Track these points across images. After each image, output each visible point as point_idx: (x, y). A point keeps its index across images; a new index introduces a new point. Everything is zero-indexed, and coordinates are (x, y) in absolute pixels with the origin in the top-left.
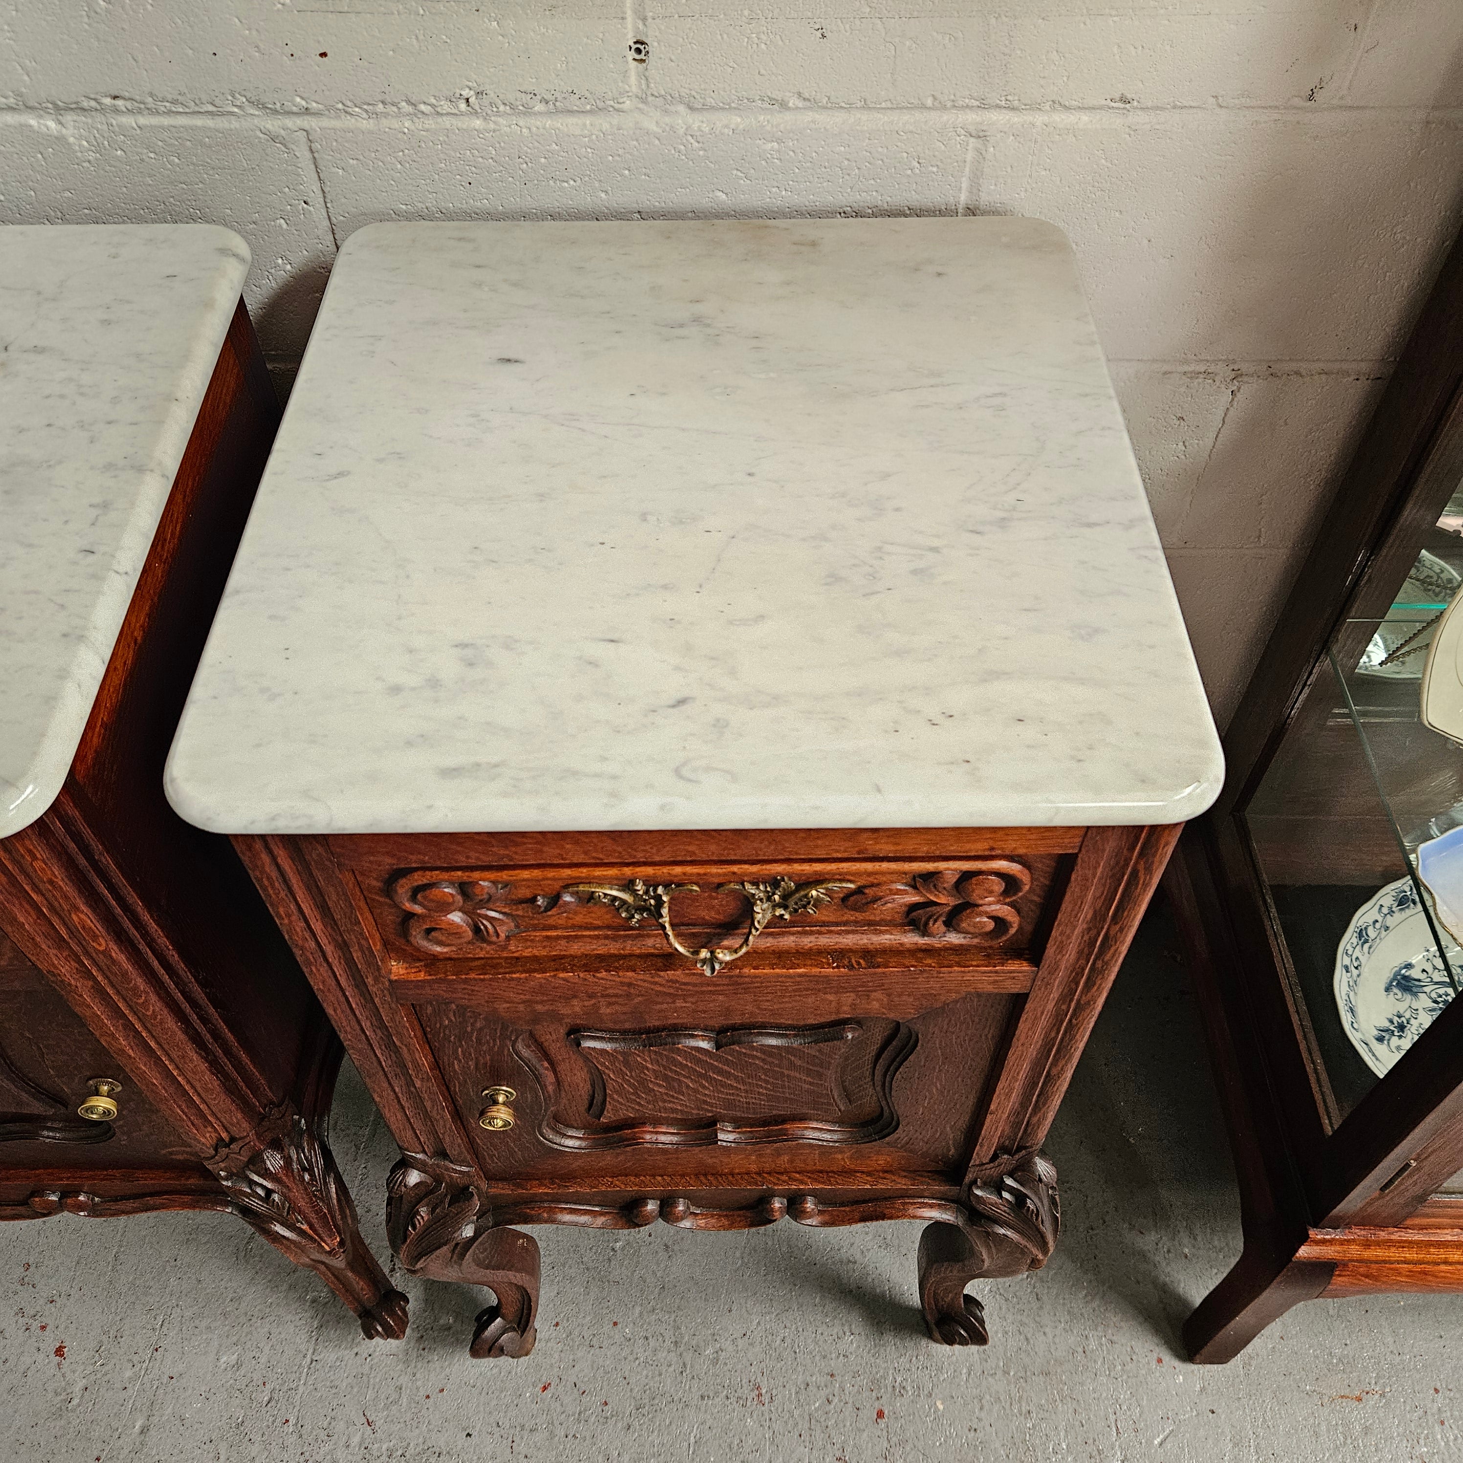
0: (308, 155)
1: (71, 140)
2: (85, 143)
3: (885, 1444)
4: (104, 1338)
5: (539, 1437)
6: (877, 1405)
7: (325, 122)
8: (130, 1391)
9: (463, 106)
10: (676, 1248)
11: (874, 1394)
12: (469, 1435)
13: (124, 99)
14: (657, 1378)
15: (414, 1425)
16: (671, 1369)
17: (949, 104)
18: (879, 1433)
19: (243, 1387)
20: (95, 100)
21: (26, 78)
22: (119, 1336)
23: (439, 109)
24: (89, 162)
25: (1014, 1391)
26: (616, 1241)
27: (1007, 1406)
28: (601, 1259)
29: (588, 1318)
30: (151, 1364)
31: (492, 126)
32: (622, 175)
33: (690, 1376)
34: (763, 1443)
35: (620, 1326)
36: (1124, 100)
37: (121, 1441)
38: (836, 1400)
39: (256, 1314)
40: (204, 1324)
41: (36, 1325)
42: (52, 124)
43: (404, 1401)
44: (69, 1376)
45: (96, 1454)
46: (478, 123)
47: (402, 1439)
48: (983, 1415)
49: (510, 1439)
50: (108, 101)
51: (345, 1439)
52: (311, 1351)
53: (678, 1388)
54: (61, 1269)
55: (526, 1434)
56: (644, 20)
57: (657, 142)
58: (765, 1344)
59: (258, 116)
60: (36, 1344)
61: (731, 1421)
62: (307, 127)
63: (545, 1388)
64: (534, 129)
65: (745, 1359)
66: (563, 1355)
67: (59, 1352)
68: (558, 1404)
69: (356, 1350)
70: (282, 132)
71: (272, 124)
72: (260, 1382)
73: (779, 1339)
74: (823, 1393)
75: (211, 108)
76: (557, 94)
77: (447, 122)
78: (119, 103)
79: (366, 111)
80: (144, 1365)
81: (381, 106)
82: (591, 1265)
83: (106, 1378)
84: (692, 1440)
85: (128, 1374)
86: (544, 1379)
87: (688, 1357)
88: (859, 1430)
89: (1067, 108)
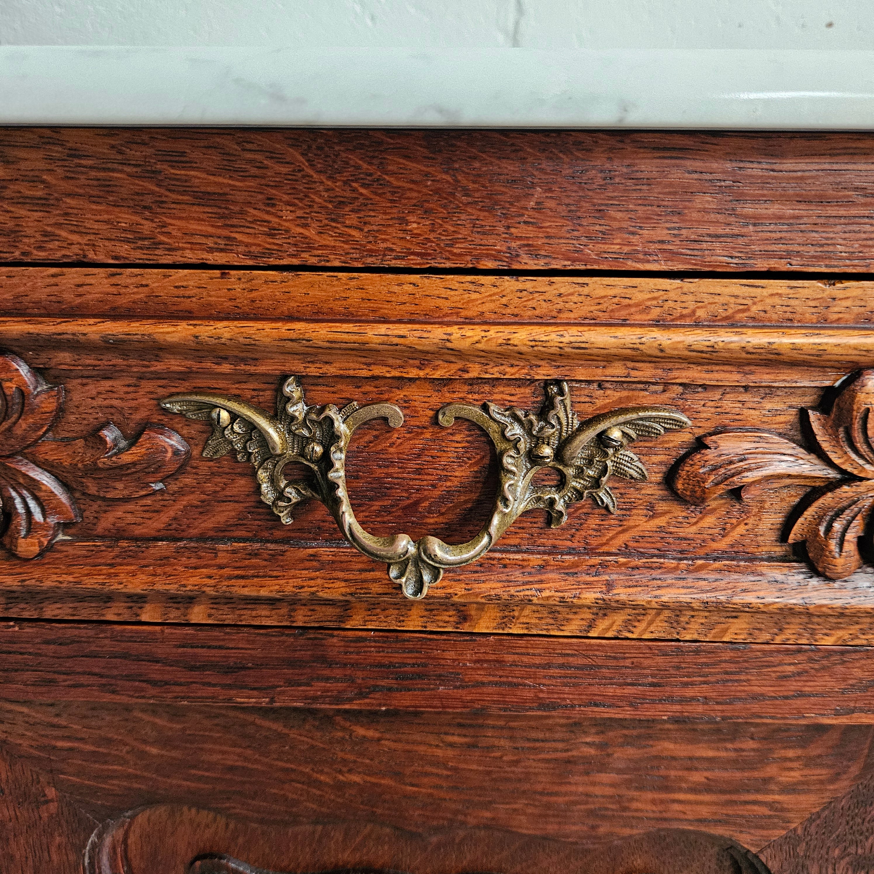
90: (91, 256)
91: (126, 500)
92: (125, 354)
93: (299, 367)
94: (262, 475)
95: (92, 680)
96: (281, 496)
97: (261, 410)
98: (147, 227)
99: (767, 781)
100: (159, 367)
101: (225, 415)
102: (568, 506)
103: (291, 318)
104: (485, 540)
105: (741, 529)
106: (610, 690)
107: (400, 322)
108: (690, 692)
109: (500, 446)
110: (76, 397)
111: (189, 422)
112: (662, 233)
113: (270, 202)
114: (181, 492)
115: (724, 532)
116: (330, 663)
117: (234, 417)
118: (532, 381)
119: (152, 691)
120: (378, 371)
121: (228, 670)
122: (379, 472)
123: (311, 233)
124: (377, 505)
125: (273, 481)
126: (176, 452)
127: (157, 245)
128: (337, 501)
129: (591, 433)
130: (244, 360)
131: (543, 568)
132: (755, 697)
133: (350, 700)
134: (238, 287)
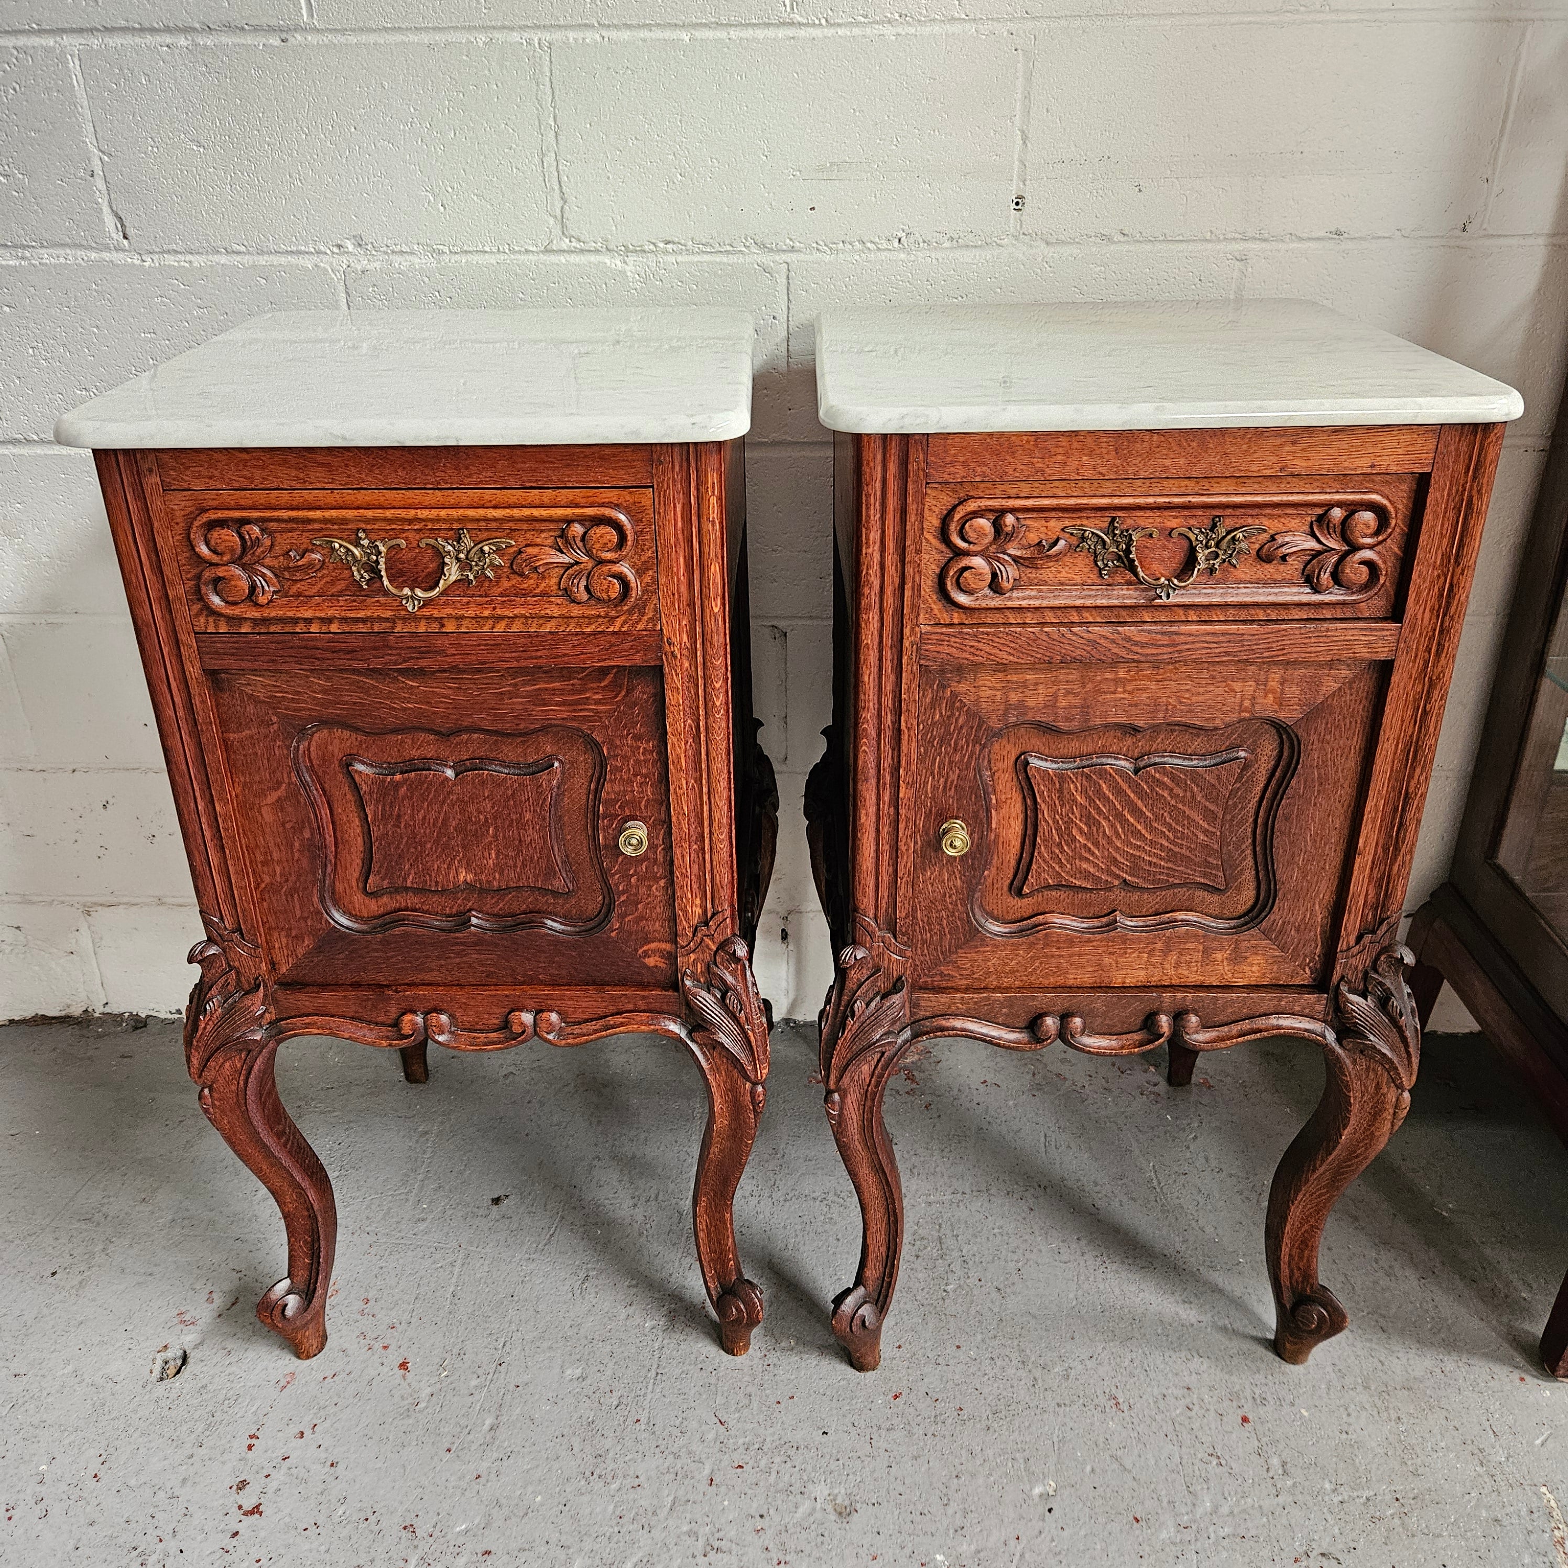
0: (785, 281)
1: (629, 274)
2: (637, 276)
3: (1256, 1443)
4: (448, 1356)
5: (898, 1435)
6: (1241, 1413)
7: (801, 257)
8: (476, 1397)
9: (896, 244)
10: (1008, 1290)
11: (1235, 1404)
12: (824, 1433)
13: (674, 243)
14: (1011, 1390)
15: (769, 1424)
16: (1023, 1382)
17: (1222, 237)
18: (1248, 1434)
19: (591, 1394)
20: (654, 244)
21: (614, 228)
22: (462, 1353)
23: (880, 246)
24: (636, 289)
25: (1379, 1403)
26: (947, 1284)
27: (1375, 1413)
28: (935, 1298)
29: (929, 1343)
30: (496, 1376)
31: (913, 258)
32: (995, 293)
33: (1042, 1389)
34: (1129, 1441)
35: (963, 1349)
36: (1339, 233)
37: (471, 1437)
38: (1196, 1408)
39: (596, 1337)
40: (546, 1345)
41: (378, 1345)
42: (618, 263)
43: (755, 1405)
44: (414, 1384)
45: (447, 1446)
46: (902, 256)
47: (757, 1436)
48: (1351, 1420)
49: (868, 1437)
50: (661, 245)
51: (698, 1436)
52: (655, 1366)
53: (1032, 1397)
54: (399, 1302)
55: (883, 1432)
56: (1024, 182)
57: (1022, 267)
58: (1113, 1364)
59: (758, 254)
60: (380, 1360)
61: (1092, 1424)
62: (789, 261)
63: (896, 1397)
64: (940, 260)
65: (1096, 1376)
66: (910, 1371)
67: (403, 1366)
68: (912, 1410)
69: (700, 1366)
70: (772, 264)
71: (767, 259)
72: (608, 1390)
73: (1127, 1362)
74: (1183, 1403)
75: (729, 248)
76: (961, 234)
77: (883, 255)
78: (669, 246)
79: (831, 249)
80: (489, 1377)
81: (841, 244)
82: (925, 1302)
83: (451, 1387)
84: (1056, 1440)
85: (474, 1382)
86: (894, 1389)
87: (1038, 1373)
88: (1227, 1432)
89: (1301, 239)
90: (281, 486)
91: (301, 580)
92: (297, 523)
93: (363, 526)
94: (354, 568)
95: (292, 659)
96: (362, 577)
97: (351, 544)
98: (302, 475)
99: (587, 698)
100: (310, 527)
101: (337, 546)
102: (475, 578)
103: (358, 508)
104: (438, 589)
105: (544, 585)
106: (507, 655)
107: (400, 508)
108: (539, 654)
109: (444, 554)
110: (279, 540)
111: (323, 548)
112: (489, 474)
113: (347, 466)
114: (323, 577)
115: (538, 586)
116: (391, 648)
117: (341, 546)
118: (452, 529)
119: (317, 663)
120: (393, 526)
121: (349, 652)
122: (401, 566)
123: (363, 476)
124: (401, 580)
125: (359, 571)
126: (319, 561)
127: (305, 482)
128: (382, 577)
129: (476, 548)
130: (342, 524)
131: (468, 603)
132: (565, 655)
133: (400, 664)
134: (338, 496)
